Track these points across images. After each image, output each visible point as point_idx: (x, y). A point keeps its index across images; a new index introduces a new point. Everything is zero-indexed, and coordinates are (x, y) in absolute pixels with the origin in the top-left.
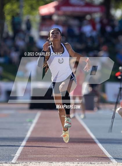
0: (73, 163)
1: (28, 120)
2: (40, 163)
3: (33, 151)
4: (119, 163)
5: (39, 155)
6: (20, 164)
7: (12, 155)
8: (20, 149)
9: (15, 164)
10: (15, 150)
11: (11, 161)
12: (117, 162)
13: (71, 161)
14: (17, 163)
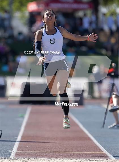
0: (72, 160)
1: (20, 115)
2: (38, 159)
3: (29, 146)
4: (117, 160)
5: (36, 151)
6: (19, 160)
7: (9, 151)
8: (17, 145)
9: (14, 160)
10: (11, 145)
11: (9, 156)
12: (115, 159)
13: (69, 158)
14: (15, 159)
